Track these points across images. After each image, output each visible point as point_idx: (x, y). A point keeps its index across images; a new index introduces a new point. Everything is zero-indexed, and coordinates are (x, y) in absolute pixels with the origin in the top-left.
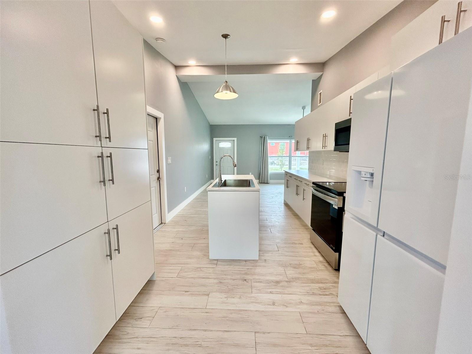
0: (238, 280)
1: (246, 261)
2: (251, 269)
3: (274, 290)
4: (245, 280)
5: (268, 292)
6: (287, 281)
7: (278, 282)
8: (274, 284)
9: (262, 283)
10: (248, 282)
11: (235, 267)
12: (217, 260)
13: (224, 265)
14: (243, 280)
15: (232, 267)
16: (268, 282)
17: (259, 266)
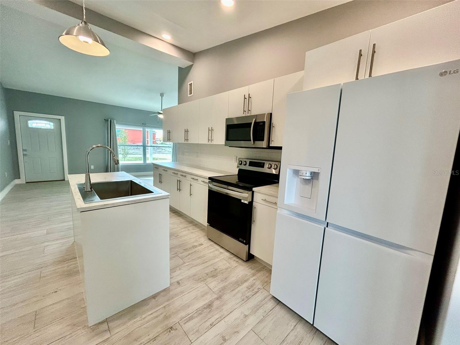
0: (160, 336)
1: (154, 297)
2: (169, 305)
3: (213, 320)
4: (171, 328)
5: (208, 327)
6: (217, 299)
7: (209, 306)
8: (208, 310)
9: (194, 318)
10: (176, 329)
11: (144, 316)
12: (106, 321)
13: (124, 324)
14: (168, 330)
15: (138, 319)
16: (200, 312)
17: (176, 295)
